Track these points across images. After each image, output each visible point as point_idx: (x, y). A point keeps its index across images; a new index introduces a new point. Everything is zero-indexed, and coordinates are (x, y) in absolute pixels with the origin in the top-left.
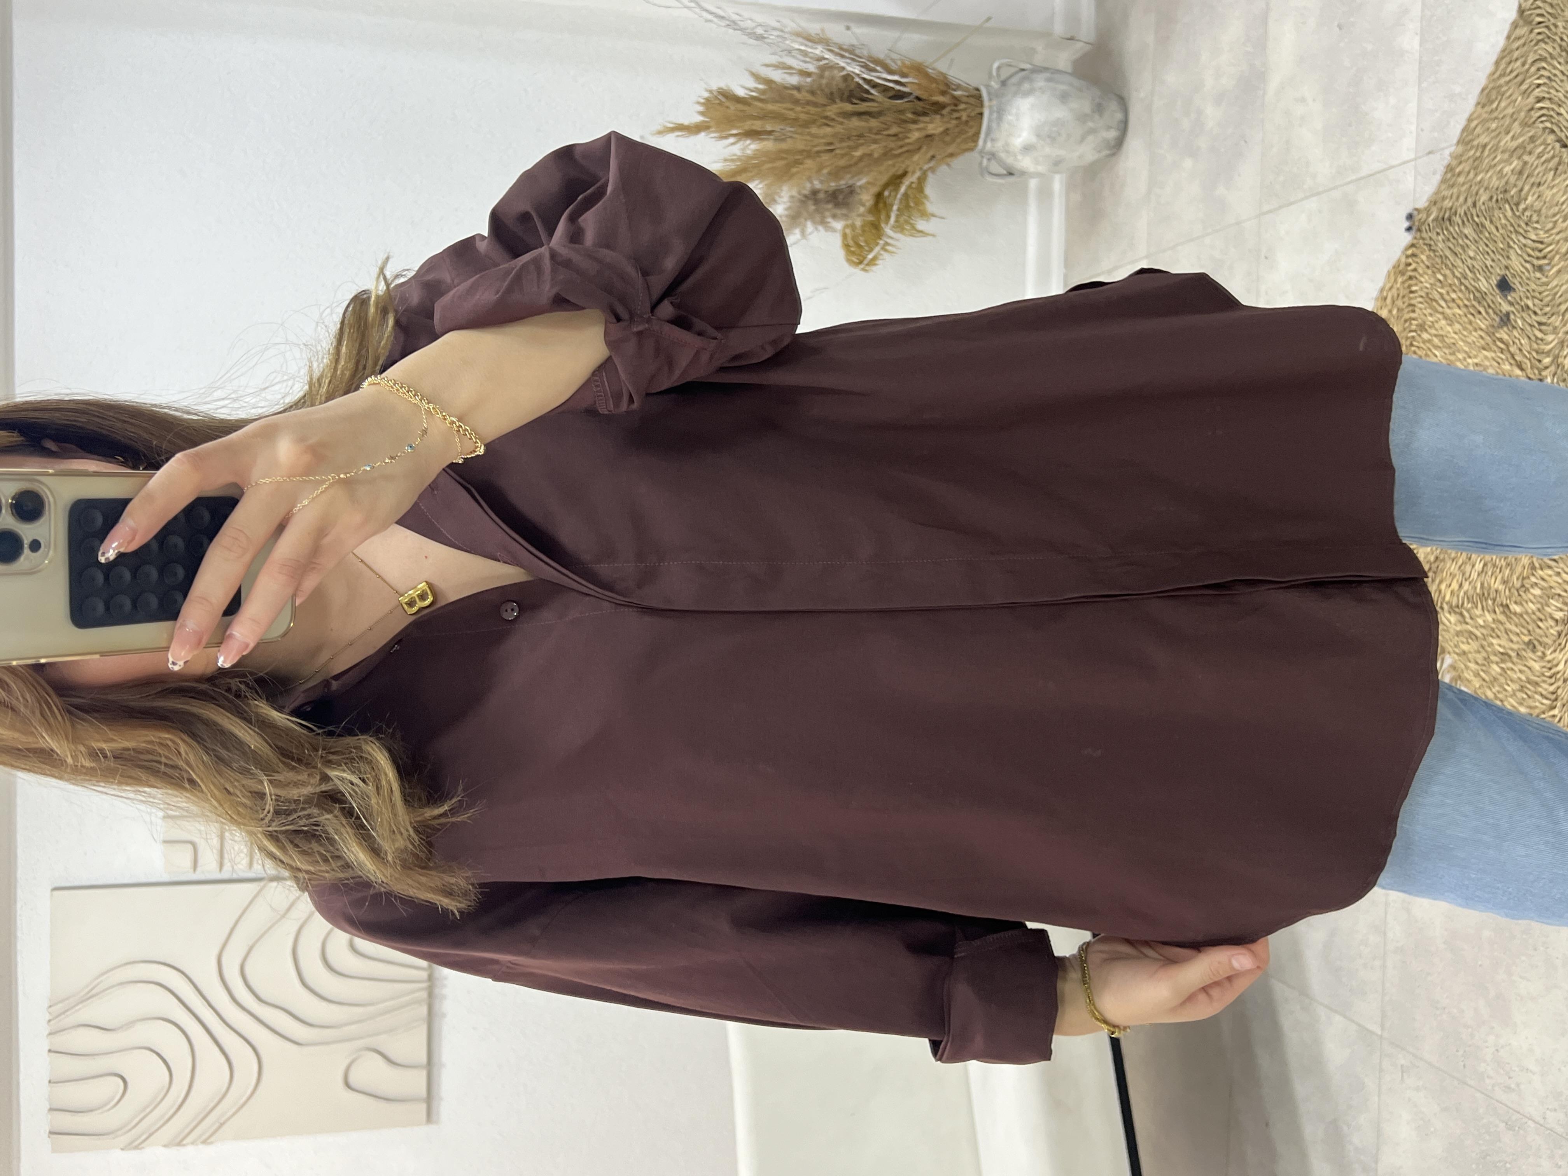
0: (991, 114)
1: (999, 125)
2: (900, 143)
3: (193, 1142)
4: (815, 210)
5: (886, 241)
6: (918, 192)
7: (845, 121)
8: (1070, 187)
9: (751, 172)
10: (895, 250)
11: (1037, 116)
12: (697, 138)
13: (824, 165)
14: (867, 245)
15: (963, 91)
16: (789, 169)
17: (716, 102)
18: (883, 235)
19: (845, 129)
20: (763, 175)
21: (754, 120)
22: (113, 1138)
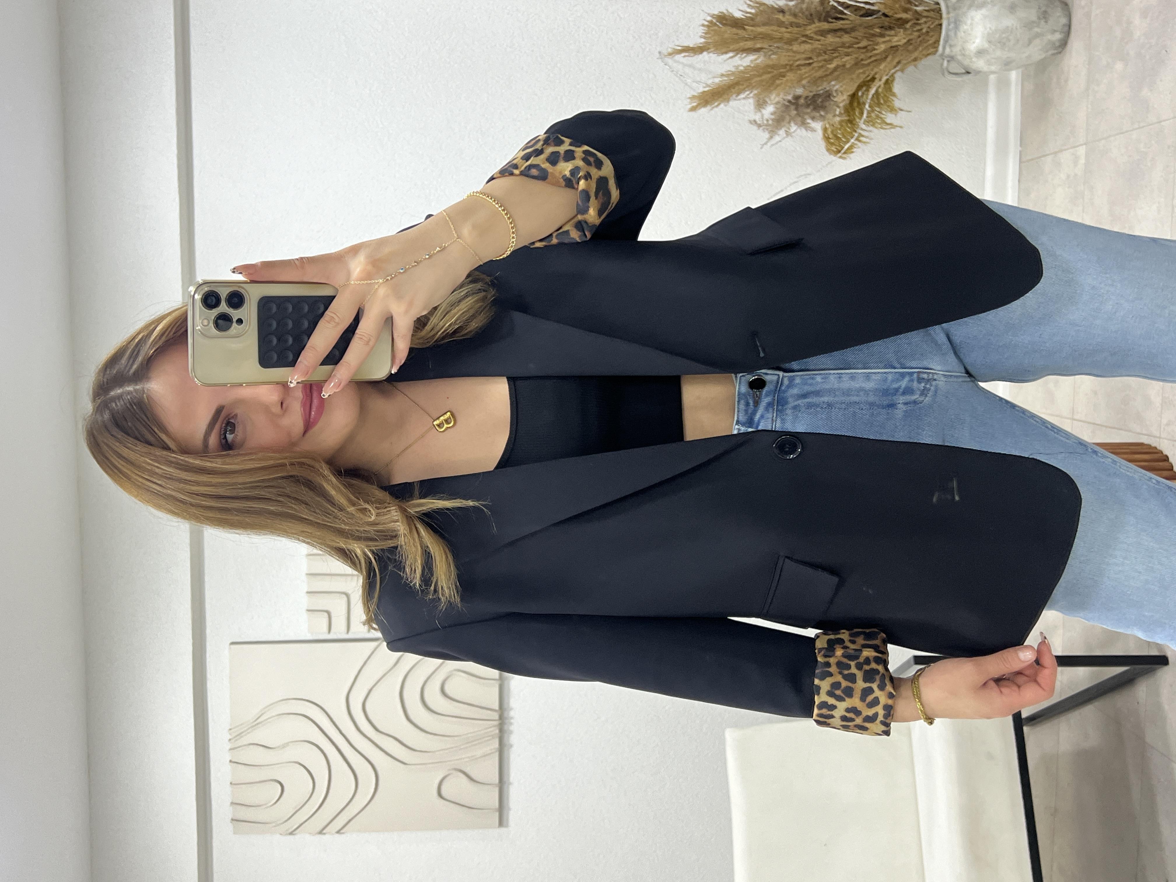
1: (956, 33)
2: (869, 54)
3: (329, 833)
4: (796, 114)
5: (860, 133)
6: (886, 92)
7: (823, 38)
8: (1025, 78)
9: (743, 85)
10: (867, 140)
11: (988, 26)
12: (701, 56)
13: (804, 76)
14: (844, 137)
15: (925, 6)
16: (774, 81)
17: (716, 28)
18: (857, 128)
19: (822, 45)
20: (753, 87)
21: (746, 40)
22: (275, 826)
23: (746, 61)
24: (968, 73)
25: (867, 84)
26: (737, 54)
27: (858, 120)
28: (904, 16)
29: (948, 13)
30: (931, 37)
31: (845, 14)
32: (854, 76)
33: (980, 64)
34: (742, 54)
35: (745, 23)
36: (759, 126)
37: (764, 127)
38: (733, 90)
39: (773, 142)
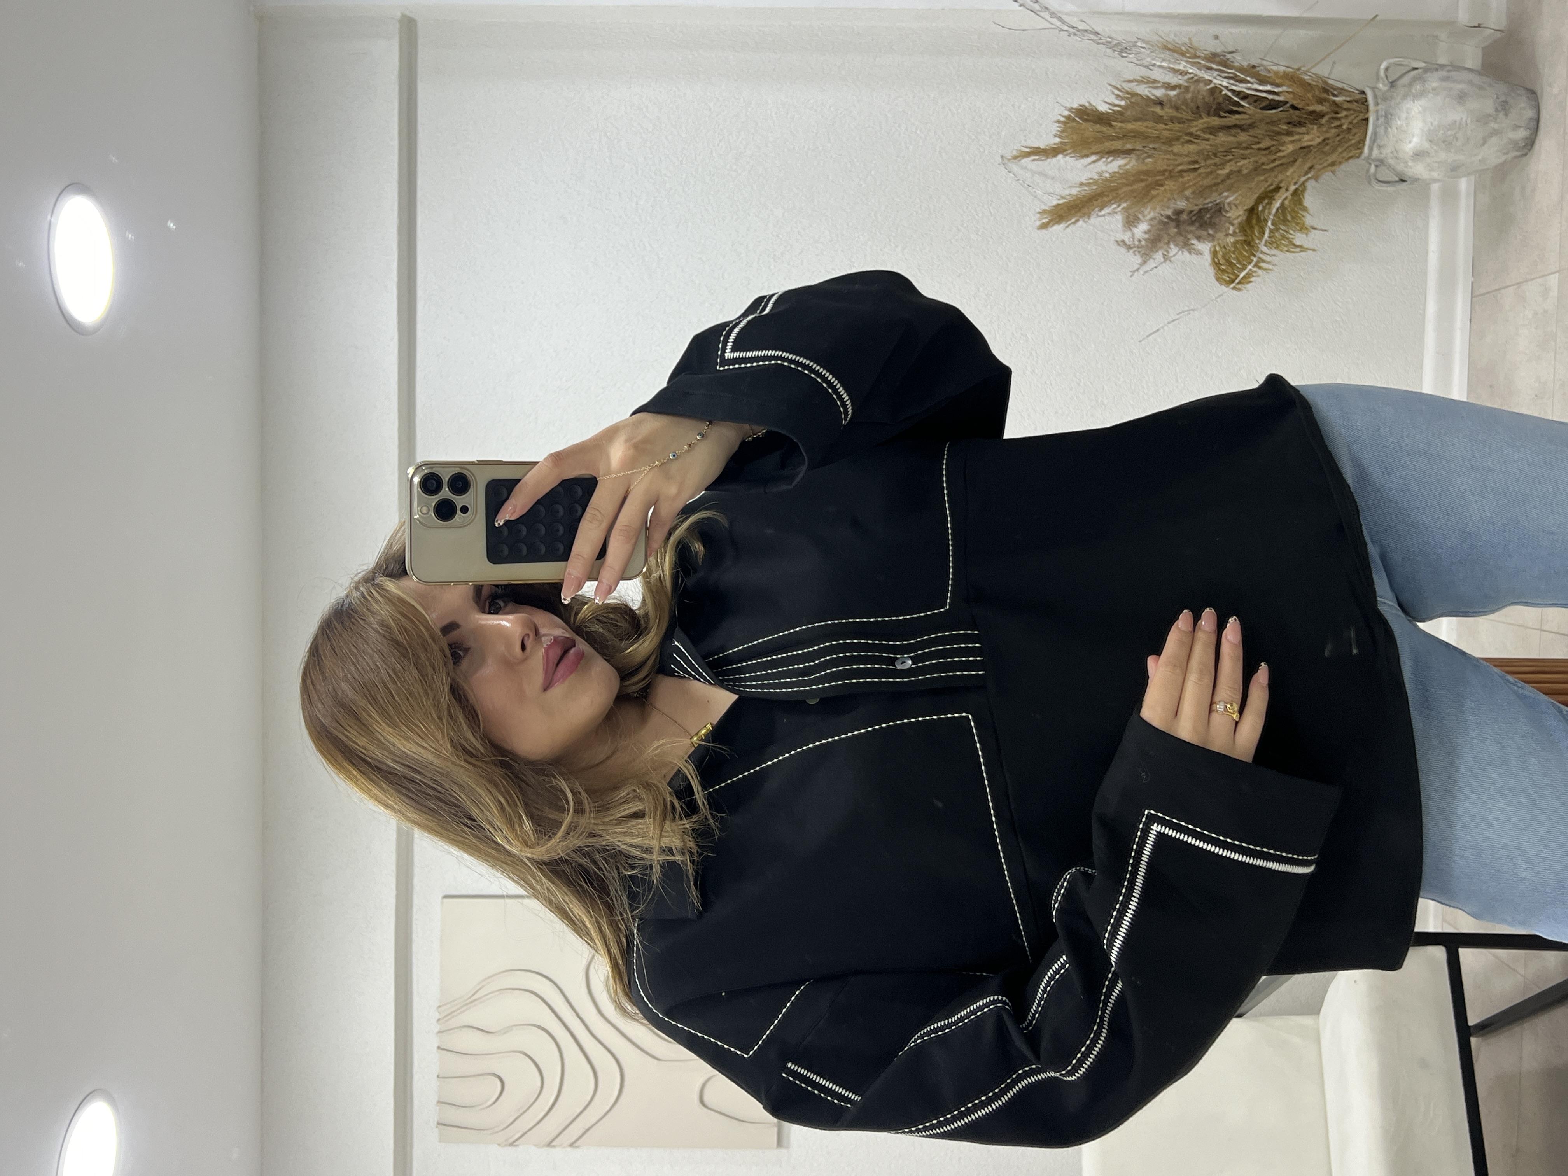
0: (1378, 119)
1: (1386, 128)
2: (1273, 157)
3: (561, 1145)
4: (1177, 233)
5: (1259, 258)
6: (1295, 205)
7: (1212, 137)
8: (1478, 188)
9: (1108, 196)
10: (1270, 267)
11: (1429, 119)
12: (1055, 160)
13: (1187, 185)
14: (1239, 262)
15: (1346, 96)
16: (1149, 191)
17: (1074, 124)
18: (1257, 251)
19: (1211, 145)
20: (1121, 199)
21: (1113, 140)
22: (492, 1134)
23: (1113, 166)
24: (1403, 181)
25: (1268, 195)
26: (1101, 158)
27: (1257, 241)
28: (1319, 108)
29: (1377, 104)
30: (1354, 135)
31: (1243, 106)
32: (1253, 185)
33: (1418, 169)
34: (1107, 158)
35: (1112, 118)
36: (1129, 248)
37: (1135, 249)
38: (1095, 203)
39: (1147, 267)
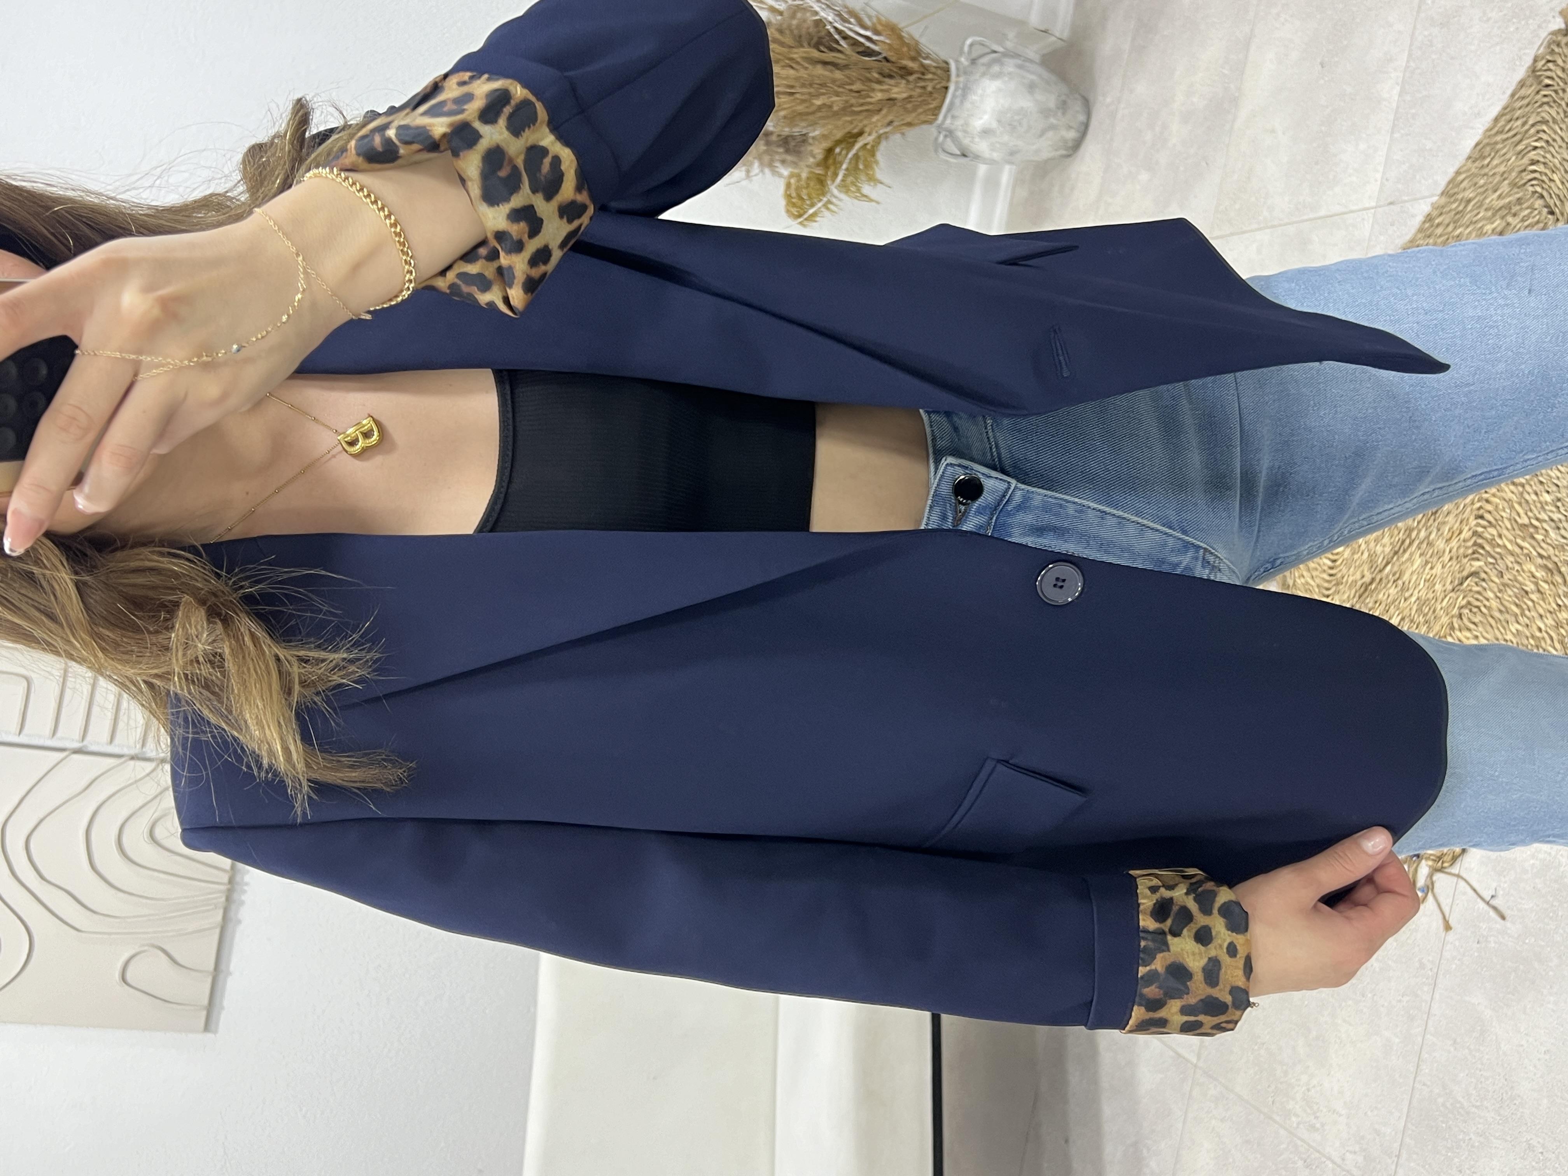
0: (956, 90)
1: (962, 102)
5: (829, 199)
6: (869, 156)
10: (837, 209)
11: (1001, 102)
14: (810, 198)
15: (932, 61)
18: (827, 192)
24: (964, 155)
25: (851, 138)
27: (829, 182)
30: (934, 100)
31: (840, 45)
32: (840, 123)
33: (982, 147)
